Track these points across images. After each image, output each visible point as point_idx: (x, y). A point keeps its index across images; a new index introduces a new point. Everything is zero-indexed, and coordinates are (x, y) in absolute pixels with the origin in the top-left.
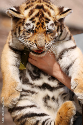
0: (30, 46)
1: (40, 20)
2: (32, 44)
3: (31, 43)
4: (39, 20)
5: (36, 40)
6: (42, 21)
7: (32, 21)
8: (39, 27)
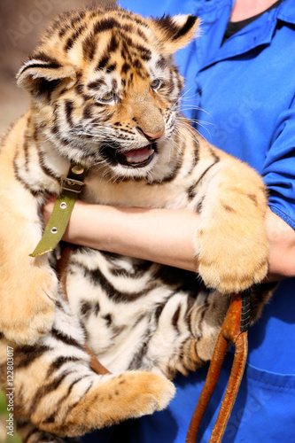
0: (121, 137)
1: (127, 56)
2: (126, 131)
3: (124, 127)
4: (124, 58)
5: (137, 116)
6: (133, 58)
7: (105, 70)
8: (132, 76)
